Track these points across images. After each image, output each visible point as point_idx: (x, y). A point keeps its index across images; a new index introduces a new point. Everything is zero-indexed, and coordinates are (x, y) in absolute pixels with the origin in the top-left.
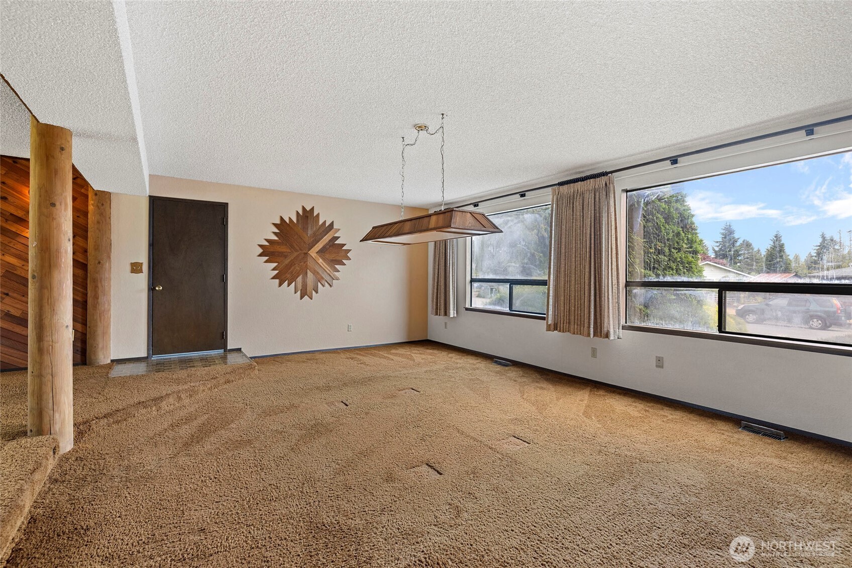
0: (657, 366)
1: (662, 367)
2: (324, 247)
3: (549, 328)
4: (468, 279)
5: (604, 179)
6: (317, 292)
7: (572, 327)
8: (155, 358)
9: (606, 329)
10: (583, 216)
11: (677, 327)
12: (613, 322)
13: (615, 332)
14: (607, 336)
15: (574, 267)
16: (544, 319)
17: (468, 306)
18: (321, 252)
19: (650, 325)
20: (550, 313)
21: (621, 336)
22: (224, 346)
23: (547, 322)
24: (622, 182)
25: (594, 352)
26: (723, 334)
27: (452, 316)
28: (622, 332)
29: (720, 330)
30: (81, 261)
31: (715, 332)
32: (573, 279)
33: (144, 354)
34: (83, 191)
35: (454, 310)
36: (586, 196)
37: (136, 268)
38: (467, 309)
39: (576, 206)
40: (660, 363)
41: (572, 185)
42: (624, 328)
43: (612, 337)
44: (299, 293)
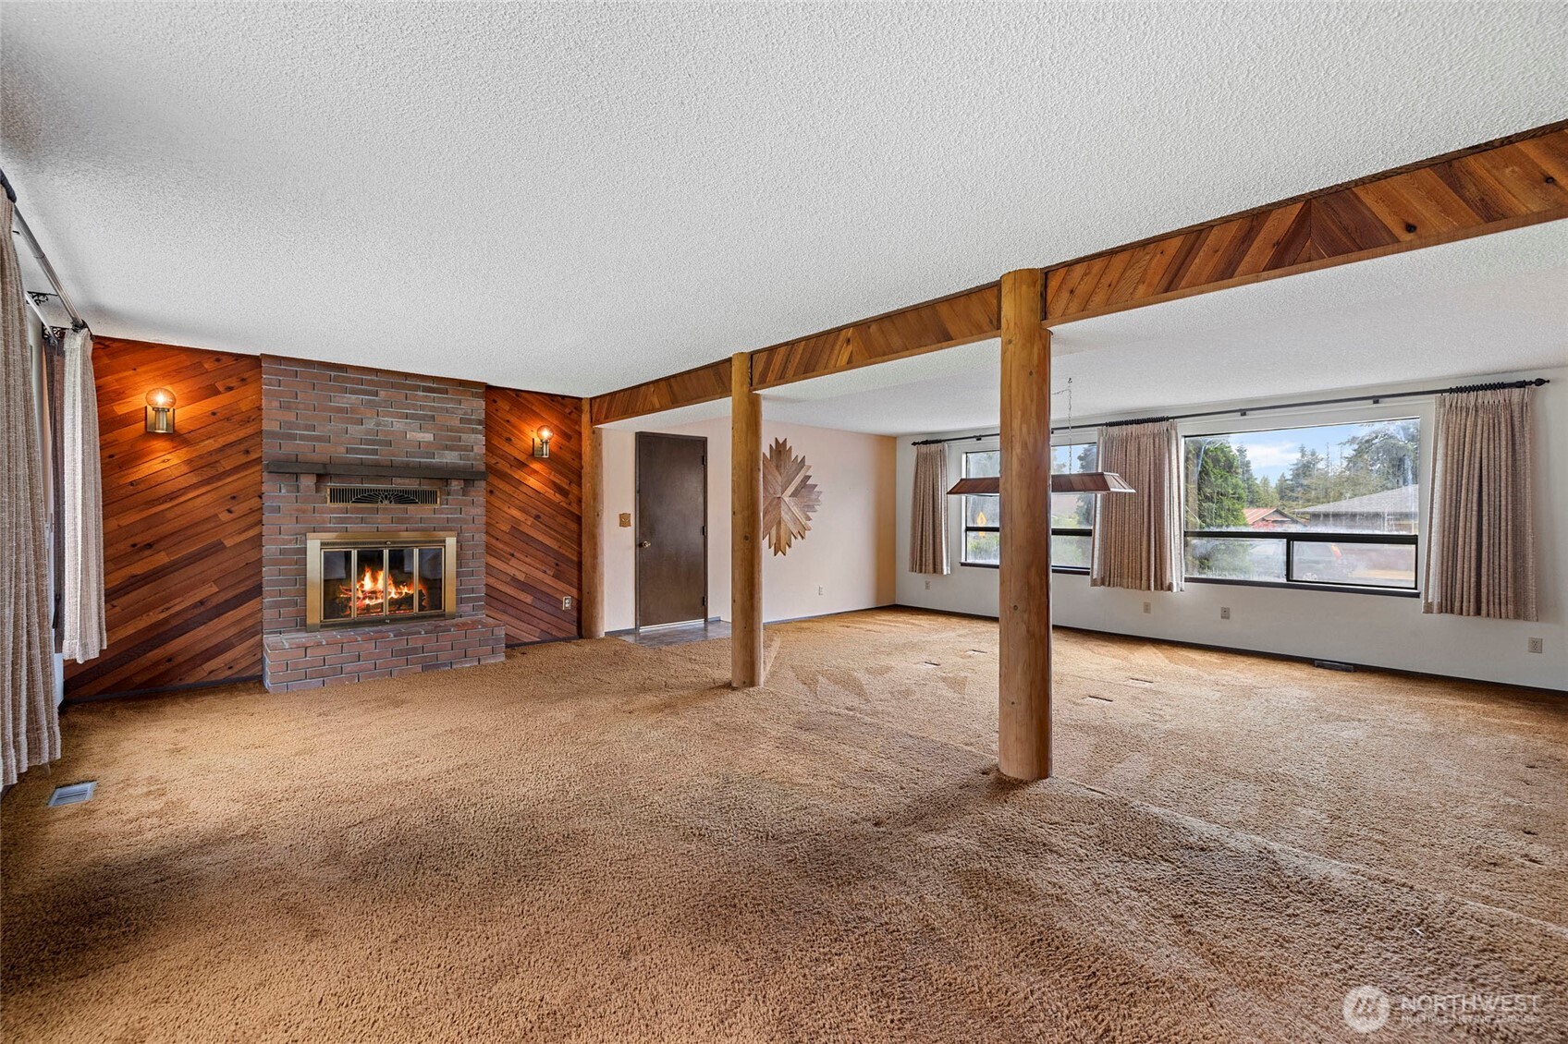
0: (1222, 617)
1: (1228, 618)
2: (796, 489)
3: (1094, 583)
4: (964, 527)
5: (1165, 424)
6: (790, 546)
7: (1125, 581)
8: (643, 629)
9: (1167, 583)
10: (1139, 462)
11: (1241, 577)
12: (1176, 572)
13: (1178, 584)
14: (1170, 588)
15: (1127, 517)
16: (1088, 574)
17: (963, 561)
18: (794, 495)
19: (1210, 576)
20: (1096, 566)
21: (1183, 588)
22: (705, 616)
23: (1092, 576)
24: (1185, 427)
25: (1147, 608)
26: (1291, 584)
27: (945, 573)
28: (1184, 584)
29: (1288, 580)
30: (577, 513)
31: (1284, 580)
32: (1127, 529)
33: (632, 626)
34: (577, 427)
35: (947, 565)
36: (1144, 440)
37: (624, 520)
38: (963, 564)
39: (1131, 451)
40: (1226, 614)
41: (1124, 427)
42: (1187, 580)
43: (1175, 590)
44: (773, 547)
